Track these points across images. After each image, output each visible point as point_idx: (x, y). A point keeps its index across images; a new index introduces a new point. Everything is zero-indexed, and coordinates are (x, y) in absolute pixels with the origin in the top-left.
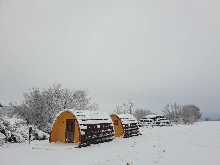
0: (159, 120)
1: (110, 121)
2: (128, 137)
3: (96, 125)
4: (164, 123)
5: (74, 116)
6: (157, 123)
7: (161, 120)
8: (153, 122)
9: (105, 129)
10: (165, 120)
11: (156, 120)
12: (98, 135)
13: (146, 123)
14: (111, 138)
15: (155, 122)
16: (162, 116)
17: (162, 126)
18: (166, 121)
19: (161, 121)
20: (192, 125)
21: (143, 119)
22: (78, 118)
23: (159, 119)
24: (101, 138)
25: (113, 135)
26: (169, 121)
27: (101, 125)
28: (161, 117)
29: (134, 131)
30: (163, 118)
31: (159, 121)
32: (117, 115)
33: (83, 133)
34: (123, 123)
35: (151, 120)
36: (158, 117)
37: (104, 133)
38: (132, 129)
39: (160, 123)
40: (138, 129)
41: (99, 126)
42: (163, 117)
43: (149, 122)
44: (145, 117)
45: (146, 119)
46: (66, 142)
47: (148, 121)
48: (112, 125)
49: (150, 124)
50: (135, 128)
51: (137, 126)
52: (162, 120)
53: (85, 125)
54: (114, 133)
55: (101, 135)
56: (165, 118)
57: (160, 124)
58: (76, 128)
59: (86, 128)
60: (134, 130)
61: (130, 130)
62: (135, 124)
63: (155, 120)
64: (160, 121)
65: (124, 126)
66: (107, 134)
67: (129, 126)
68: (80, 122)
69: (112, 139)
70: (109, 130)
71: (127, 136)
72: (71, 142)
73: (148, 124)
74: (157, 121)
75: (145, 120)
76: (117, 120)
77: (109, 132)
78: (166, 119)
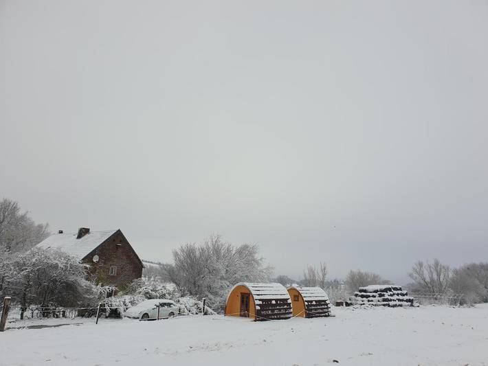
0: (391, 295)
1: (288, 296)
2: (312, 317)
3: (271, 300)
4: (399, 300)
5: (250, 291)
6: (384, 300)
7: (394, 294)
8: (377, 298)
9: (280, 305)
10: (403, 295)
11: (383, 295)
12: (272, 311)
13: (364, 299)
14: (288, 316)
15: (381, 299)
16: (398, 287)
17: (394, 306)
18: (405, 298)
19: (395, 297)
20: (472, 308)
21: (361, 291)
22: (253, 292)
23: (389, 293)
24: (276, 314)
25: (291, 313)
26: (411, 298)
27: (276, 300)
28: (395, 289)
29: (321, 311)
30: (400, 292)
31: (390, 298)
32: (298, 289)
33: (258, 308)
34: (305, 299)
35: (375, 294)
36: (390, 289)
37: (280, 310)
38: (318, 307)
39: (391, 300)
40: (328, 308)
41: (274, 302)
42: (400, 289)
43: (370, 299)
44: (364, 288)
45: (365, 291)
46: (241, 316)
47: (369, 296)
48: (290, 301)
49: (372, 301)
50: (323, 307)
51: (327, 305)
52: (398, 294)
53: (260, 300)
54: (292, 310)
55: (276, 312)
56: (405, 292)
57: (392, 303)
58: (251, 303)
59: (261, 303)
60: (322, 309)
61: (315, 309)
62: (325, 301)
63: (381, 296)
64: (392, 298)
65: (306, 303)
66: (283, 311)
67: (314, 303)
68: (256, 297)
69: (290, 318)
70: (286, 307)
71: (309, 316)
72: (246, 316)
73: (369, 301)
74: (386, 297)
75: (363, 293)
76: (297, 296)
77: (286, 309)
78: (406, 294)
